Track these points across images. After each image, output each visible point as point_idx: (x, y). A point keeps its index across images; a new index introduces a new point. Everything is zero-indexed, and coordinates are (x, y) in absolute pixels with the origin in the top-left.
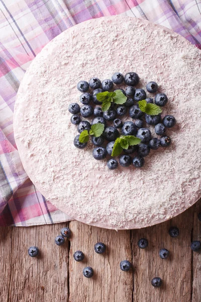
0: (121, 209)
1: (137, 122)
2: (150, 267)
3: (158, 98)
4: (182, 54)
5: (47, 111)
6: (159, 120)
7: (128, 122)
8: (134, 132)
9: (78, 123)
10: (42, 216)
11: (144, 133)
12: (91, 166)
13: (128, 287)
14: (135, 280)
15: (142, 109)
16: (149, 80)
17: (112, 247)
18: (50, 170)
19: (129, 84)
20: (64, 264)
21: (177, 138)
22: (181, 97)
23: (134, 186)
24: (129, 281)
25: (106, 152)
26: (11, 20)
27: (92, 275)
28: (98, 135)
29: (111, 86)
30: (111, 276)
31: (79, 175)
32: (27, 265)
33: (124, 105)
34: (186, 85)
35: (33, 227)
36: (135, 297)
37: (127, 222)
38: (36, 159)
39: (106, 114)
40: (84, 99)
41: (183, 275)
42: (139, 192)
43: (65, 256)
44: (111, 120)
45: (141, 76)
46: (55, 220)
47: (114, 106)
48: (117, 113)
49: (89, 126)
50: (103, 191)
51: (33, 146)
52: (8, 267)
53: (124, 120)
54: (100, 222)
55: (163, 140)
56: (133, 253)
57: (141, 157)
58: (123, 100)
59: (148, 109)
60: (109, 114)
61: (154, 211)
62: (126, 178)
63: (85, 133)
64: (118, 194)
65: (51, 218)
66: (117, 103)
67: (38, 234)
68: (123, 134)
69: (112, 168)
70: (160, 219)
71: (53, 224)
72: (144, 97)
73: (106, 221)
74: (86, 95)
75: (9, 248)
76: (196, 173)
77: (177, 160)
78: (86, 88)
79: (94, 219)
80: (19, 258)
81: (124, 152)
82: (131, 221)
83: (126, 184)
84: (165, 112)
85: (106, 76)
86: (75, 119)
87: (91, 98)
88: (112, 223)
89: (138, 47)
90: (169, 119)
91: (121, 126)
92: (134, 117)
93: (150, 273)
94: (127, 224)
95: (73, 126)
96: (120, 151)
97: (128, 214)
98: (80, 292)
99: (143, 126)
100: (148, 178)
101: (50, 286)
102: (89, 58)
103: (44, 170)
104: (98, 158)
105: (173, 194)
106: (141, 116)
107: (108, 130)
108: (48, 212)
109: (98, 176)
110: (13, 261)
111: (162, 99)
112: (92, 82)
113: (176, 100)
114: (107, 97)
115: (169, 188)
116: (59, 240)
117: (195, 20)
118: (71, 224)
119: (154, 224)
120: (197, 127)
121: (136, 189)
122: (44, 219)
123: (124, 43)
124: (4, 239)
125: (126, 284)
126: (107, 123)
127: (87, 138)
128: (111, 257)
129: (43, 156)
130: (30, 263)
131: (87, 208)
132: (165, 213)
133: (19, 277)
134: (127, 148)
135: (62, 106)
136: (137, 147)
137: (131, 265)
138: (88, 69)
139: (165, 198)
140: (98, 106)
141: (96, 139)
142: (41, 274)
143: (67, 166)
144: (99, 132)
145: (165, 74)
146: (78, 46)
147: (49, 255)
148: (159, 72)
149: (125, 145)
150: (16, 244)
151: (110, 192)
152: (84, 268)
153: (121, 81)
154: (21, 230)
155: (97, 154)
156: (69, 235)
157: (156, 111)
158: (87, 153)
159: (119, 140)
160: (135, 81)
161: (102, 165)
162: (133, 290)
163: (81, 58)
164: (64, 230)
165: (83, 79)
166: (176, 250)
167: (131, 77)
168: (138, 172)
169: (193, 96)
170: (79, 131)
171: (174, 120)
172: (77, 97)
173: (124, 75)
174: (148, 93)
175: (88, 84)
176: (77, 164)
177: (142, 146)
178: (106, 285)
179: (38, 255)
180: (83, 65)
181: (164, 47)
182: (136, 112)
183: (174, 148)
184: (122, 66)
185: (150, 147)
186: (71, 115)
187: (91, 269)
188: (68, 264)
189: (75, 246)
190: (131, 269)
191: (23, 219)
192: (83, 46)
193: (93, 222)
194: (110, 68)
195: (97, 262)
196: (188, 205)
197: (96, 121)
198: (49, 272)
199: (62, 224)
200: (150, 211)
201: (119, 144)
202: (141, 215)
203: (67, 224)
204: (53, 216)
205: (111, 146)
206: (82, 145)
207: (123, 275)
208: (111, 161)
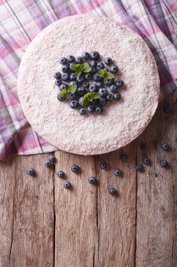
0: (88, 141)
1: (99, 84)
2: (108, 182)
3: (112, 68)
4: (128, 39)
5: (39, 77)
6: (113, 82)
7: (93, 84)
8: (97, 90)
9: (59, 85)
10: (36, 148)
11: (103, 91)
12: (68, 113)
13: (94, 195)
14: (99, 190)
15: (101, 76)
16: (106, 57)
17: (83, 168)
18: (42, 116)
19: (93, 59)
20: (51, 180)
21: (125, 94)
22: (128, 68)
23: (96, 126)
24: (94, 191)
25: (78, 104)
26: (14, 17)
27: (70, 187)
28: (73, 93)
29: (82, 61)
30: (83, 188)
31: (61, 119)
32: (26, 181)
33: (90, 72)
34: (131, 60)
35: (30, 155)
36: (99, 202)
37: (92, 150)
38: (32, 109)
39: (78, 79)
40: (64, 69)
41: (131, 187)
42: (100, 130)
43: (52, 175)
44: (81, 83)
45: (101, 54)
46: (45, 151)
47: (83, 74)
48: (85, 78)
49: (67, 87)
50: (76, 129)
51: (30, 100)
52: (14, 183)
53: (90, 83)
54: (75, 150)
55: (115, 96)
56: (97, 172)
57: (101, 107)
58: (89, 70)
59: (105, 75)
60: (80, 79)
61: (110, 143)
62: (92, 121)
63: (65, 91)
64: (86, 131)
66: (85, 71)
67: (34, 160)
68: (90, 92)
69: (82, 114)
70: (113, 148)
71: (43, 153)
72: (103, 68)
73: (78, 149)
74: (65, 66)
75: (14, 170)
76: (137, 117)
77: (125, 109)
78: (65, 62)
79: (71, 148)
80: (21, 177)
81: (90, 104)
82: (95, 149)
83: (91, 125)
84: (117, 78)
85: (78, 54)
86: (58, 82)
87: (69, 68)
88: (82, 151)
89: (99, 35)
90: (119, 82)
91: (88, 86)
92: (96, 81)
93: (109, 186)
94: (92, 151)
95: (57, 87)
96: (87, 103)
97: (93, 144)
98: (62, 199)
99: (102, 86)
100: (105, 121)
101: (42, 195)
102: (67, 42)
103: (38, 116)
104: (73, 108)
105: (123, 131)
106: (101, 80)
107: (79, 89)
108: (41, 145)
109: (73, 119)
110: (17, 178)
111: (114, 69)
112: (69, 58)
113: (124, 69)
114: (79, 68)
115: (119, 127)
116: (48, 164)
117: (138, 16)
118: (56, 153)
119: (110, 151)
120: (138, 87)
121: (98, 128)
122: (37, 150)
123: (90, 32)
124: (11, 163)
125: (92, 193)
126: (79, 85)
127: (65, 94)
128: (82, 175)
129: (37, 107)
130: (28, 179)
131: (66, 141)
132: (117, 144)
133: (21, 189)
134: (91, 101)
135: (49, 74)
136: (98, 100)
137: (96, 180)
138: (66, 49)
139: (117, 134)
140: (73, 74)
141: (72, 95)
142: (36, 187)
143: (53, 113)
144: (73, 90)
145: (117, 52)
146: (60, 35)
147: (41, 174)
148: (113, 51)
149: (90, 98)
150: (19, 167)
151: (81, 130)
152: (65, 182)
153: (88, 57)
154: (22, 157)
155: (72, 104)
156: (54, 160)
157: (111, 76)
158: (66, 104)
159: (86, 95)
160: (97, 57)
161: (76, 112)
162: (97, 197)
163: (62, 42)
164: (51, 157)
165: (63, 56)
166: (126, 171)
167: (95, 54)
168: (99, 117)
169: (135, 67)
170: (61, 90)
171: (123, 83)
172: (59, 68)
173: (90, 53)
174: (105, 65)
175: (66, 60)
176: (60, 112)
177: (101, 99)
179: (33, 174)
180: (63, 47)
181: (117, 34)
182: (98, 77)
183: (123, 101)
184: (89, 47)
185: (107, 100)
186: (55, 79)
187: (69, 183)
188: (54, 180)
189: (58, 168)
190: (95, 183)
191: (24, 150)
192: (63, 34)
193: (70, 150)
194: (81, 49)
195: (73, 178)
196: (133, 139)
197: (72, 83)
198: (41, 186)
199: (50, 153)
200: (107, 143)
201: (86, 98)
202: (102, 145)
203: (53, 153)
204: (43, 148)
205: (81, 100)
206: (63, 99)
207: (90, 187)
208: (82, 109)
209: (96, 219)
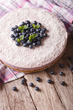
0: (39, 59)
2: (58, 80)
4: (41, 12)
5: (3, 40)
6: (41, 30)
10: (13, 77)
13: (54, 89)
14: (55, 86)
18: (11, 56)
19: (27, 24)
20: (27, 91)
21: (49, 34)
22: (46, 23)
25: (27, 44)
27: (38, 90)
30: (46, 88)
31: (21, 54)
32: (13, 95)
34: (46, 19)
35: (11, 81)
36: (58, 91)
38: (5, 55)
39: (23, 33)
40: (14, 32)
42: (43, 52)
43: (26, 88)
44: (26, 34)
47: (25, 30)
48: (27, 32)
50: (31, 56)
51: (2, 52)
52: (7, 98)
54: (34, 66)
55: (44, 35)
57: (40, 41)
59: (36, 27)
61: (51, 56)
62: (37, 50)
64: (36, 55)
65: (17, 77)
67: (14, 83)
69: (31, 48)
70: (54, 58)
71: (18, 79)
73: (36, 64)
75: (5, 91)
76: (59, 41)
77: (52, 40)
79: (31, 65)
82: (44, 61)
83: (38, 51)
88: (38, 64)
89: (26, 15)
92: (32, 32)
93: (59, 82)
94: (43, 63)
95: (14, 41)
97: (42, 60)
98: (37, 97)
100: (44, 47)
101: (25, 99)
102: (12, 22)
103: (9, 57)
104: (25, 46)
105: (55, 49)
106: (35, 30)
108: (15, 75)
109: (28, 52)
110: (8, 95)
111: (39, 24)
112: (15, 27)
113: (44, 24)
115: (52, 48)
119: (52, 60)
120: (54, 28)
123: (21, 15)
124: (2, 89)
125: (52, 88)
129: (7, 53)
130: (14, 93)
132: (55, 56)
133: (12, 100)
134: (33, 38)
135: (8, 37)
139: (52, 51)
141: (23, 41)
142: (20, 96)
144: (23, 38)
145: (38, 19)
147: (21, 89)
148: (36, 19)
150: (7, 89)
151: (34, 55)
153: (24, 24)
154: (7, 84)
158: (21, 47)
160: (29, 22)
162: (56, 89)
163: (9, 23)
164: (23, 79)
167: (27, 21)
169: (49, 21)
170: (16, 41)
171: (46, 29)
176: (19, 51)
178: (45, 91)
179: (16, 90)
180: (11, 25)
181: (34, 12)
183: (49, 37)
188: (29, 90)
190: (51, 82)
191: (7, 80)
192: (8, 20)
193: (31, 66)
194: (19, 23)
195: (38, 84)
196: (61, 51)
198: (22, 95)
200: (49, 56)
202: (47, 58)
205: (28, 42)
209: (60, 101)
